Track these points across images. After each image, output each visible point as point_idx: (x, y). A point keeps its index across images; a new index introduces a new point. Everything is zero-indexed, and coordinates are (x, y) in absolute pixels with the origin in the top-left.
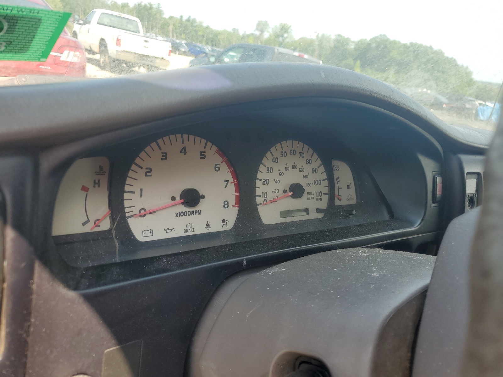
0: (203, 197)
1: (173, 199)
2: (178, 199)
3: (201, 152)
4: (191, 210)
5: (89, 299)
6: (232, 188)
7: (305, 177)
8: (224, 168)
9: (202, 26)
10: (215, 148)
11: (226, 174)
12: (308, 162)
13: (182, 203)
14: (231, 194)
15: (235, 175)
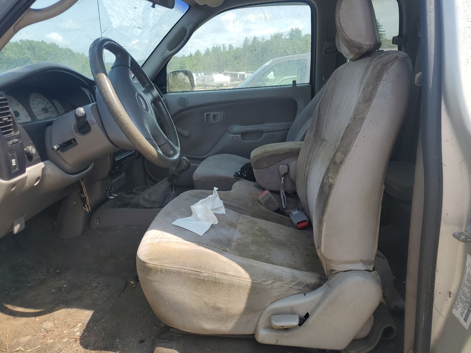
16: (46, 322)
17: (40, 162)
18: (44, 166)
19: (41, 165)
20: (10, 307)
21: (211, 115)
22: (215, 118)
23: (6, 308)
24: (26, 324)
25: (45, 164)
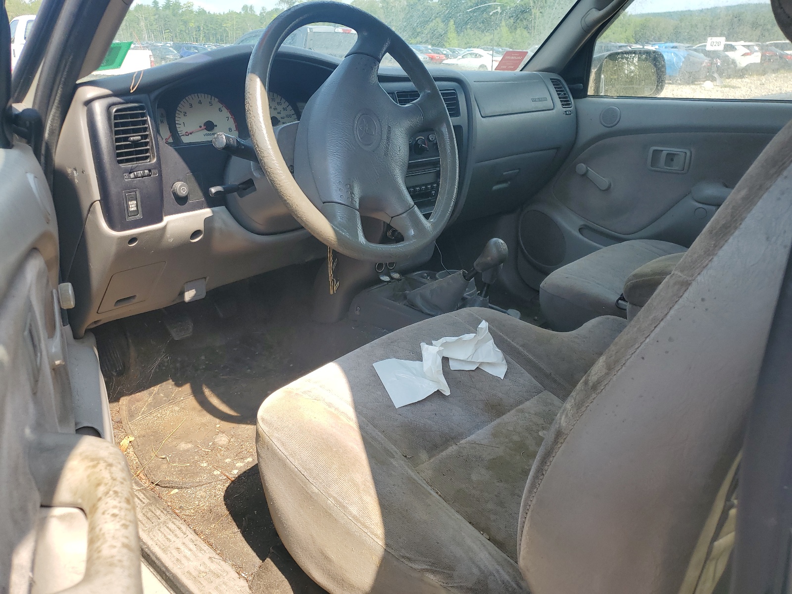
0: (216, 126)
1: (200, 127)
2: (203, 126)
3: (210, 102)
4: (209, 132)
5: (176, 150)
6: (231, 120)
7: (279, 113)
8: (225, 110)
9: (192, 12)
10: (217, 100)
11: (226, 113)
12: (279, 104)
13: (205, 129)
14: (231, 123)
15: (232, 113)
16: (224, 434)
17: (205, 208)
18: (211, 214)
19: (207, 212)
20: (207, 392)
21: (665, 153)
22: (672, 160)
23: (203, 393)
24: (204, 425)
25: (213, 212)
